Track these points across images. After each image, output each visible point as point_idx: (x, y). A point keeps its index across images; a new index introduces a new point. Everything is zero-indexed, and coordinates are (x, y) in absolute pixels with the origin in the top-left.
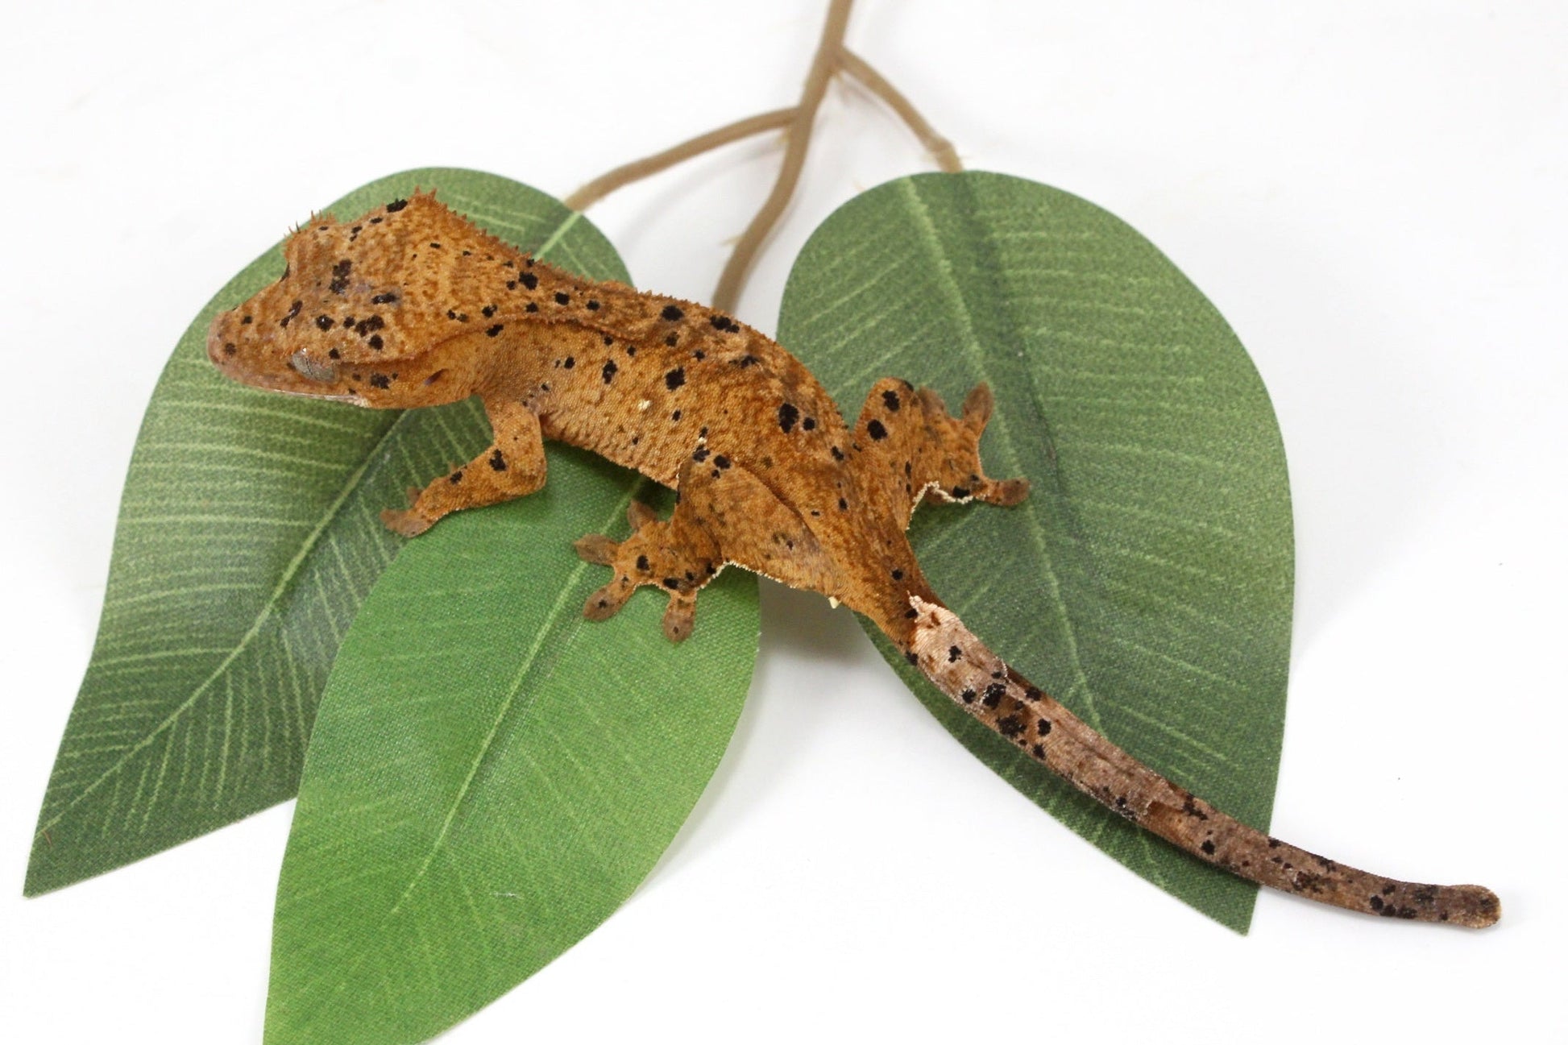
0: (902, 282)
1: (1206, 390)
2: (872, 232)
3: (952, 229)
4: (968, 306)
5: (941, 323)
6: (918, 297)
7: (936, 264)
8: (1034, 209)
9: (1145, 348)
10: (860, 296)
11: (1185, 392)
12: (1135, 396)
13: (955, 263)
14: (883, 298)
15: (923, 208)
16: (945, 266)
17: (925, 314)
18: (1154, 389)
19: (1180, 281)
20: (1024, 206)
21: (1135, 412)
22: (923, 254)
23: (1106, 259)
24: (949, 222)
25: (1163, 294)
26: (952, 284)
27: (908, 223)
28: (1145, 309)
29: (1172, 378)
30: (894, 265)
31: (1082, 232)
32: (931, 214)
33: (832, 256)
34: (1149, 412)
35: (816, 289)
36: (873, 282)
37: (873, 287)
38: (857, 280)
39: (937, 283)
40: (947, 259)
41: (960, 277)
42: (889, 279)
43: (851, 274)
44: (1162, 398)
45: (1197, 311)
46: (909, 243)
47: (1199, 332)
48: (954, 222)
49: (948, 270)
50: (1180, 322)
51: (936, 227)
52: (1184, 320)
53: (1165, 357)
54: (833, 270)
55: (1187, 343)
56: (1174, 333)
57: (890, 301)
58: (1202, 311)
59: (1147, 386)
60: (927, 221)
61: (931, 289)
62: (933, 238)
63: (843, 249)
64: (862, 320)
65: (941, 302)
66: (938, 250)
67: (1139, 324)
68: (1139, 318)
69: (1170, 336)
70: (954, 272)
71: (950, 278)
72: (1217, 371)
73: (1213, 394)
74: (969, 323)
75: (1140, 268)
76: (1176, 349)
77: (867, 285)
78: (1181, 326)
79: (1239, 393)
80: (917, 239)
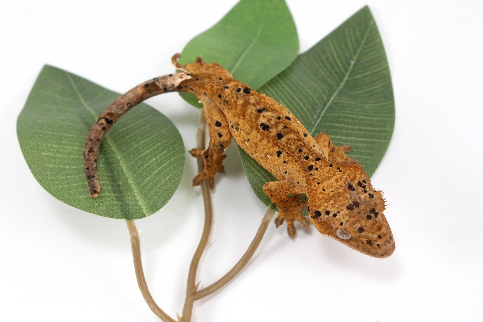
0: (145, 173)
1: (41, 150)
2: (157, 190)
3: (129, 196)
4: (122, 169)
5: (130, 162)
6: (139, 169)
7: (134, 181)
8: (99, 204)
9: (61, 167)
10: (159, 167)
11: (48, 150)
12: (65, 150)
13: (127, 183)
14: (151, 167)
15: (140, 203)
16: (130, 181)
17: (136, 164)
18: (59, 151)
19: (48, 188)
20: (103, 205)
21: (65, 144)
22: (138, 184)
23: (74, 191)
24: (130, 198)
25: (55, 184)
26: (127, 175)
27: (145, 196)
28: (61, 178)
29: (53, 155)
30: (148, 179)
31: (82, 198)
32: (137, 201)
33: (170, 179)
34: (61, 144)
35: (174, 168)
36: (154, 172)
37: (154, 171)
38: (160, 172)
39: (133, 175)
40: (130, 184)
41: (125, 178)
42: (149, 174)
43: (162, 174)
44: (56, 148)
45: (43, 179)
46: (143, 188)
47: (42, 171)
48: (128, 199)
49: (129, 180)
50: (49, 175)
51: (134, 196)
52: (48, 175)
53: (55, 163)
54: (169, 174)
55: (47, 167)
56: (51, 171)
57: (148, 166)
58: (41, 179)
59: (61, 153)
60: (138, 198)
61: (135, 172)
62: (135, 191)
63: (166, 183)
64: (157, 160)
65: (131, 169)
66: (133, 187)
67: (63, 173)
68: (63, 176)
69: (53, 170)
70: (127, 180)
71: (129, 177)
72: (37, 156)
73: (39, 148)
74: (121, 163)
75: (62, 190)
76: (51, 166)
77: (157, 171)
78: (49, 173)
79: (30, 148)
80: (141, 190)
